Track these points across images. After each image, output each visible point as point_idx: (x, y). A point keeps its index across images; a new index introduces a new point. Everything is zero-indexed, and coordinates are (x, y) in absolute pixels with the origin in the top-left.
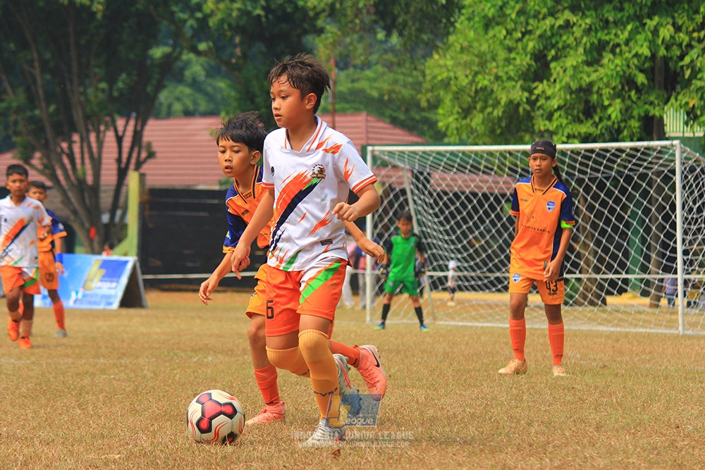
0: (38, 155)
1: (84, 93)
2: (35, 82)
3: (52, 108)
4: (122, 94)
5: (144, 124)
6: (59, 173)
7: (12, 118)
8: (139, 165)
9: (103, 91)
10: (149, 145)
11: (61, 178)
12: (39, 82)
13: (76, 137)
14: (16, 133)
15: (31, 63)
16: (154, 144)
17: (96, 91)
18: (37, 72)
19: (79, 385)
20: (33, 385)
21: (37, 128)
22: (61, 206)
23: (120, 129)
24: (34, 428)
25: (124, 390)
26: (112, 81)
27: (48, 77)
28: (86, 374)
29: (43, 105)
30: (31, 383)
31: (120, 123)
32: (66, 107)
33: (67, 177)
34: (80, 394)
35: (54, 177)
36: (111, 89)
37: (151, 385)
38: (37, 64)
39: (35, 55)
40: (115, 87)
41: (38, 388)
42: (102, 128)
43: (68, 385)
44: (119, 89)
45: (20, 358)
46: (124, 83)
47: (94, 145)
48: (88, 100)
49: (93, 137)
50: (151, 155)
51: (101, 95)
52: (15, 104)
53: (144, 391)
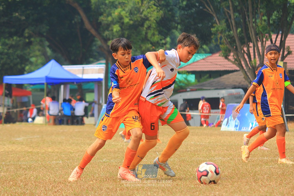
0: (232, 54)
1: (255, 22)
2: (230, 17)
3: (239, 30)
4: (274, 22)
5: (286, 37)
6: (243, 63)
7: (219, 36)
8: (283, 58)
9: (265, 20)
10: (289, 47)
11: (244, 65)
12: (232, 17)
13: (251, 45)
14: (221, 43)
15: (228, 7)
16: (291, 47)
17: (261, 21)
18: (231, 12)
19: (254, 171)
20: (231, 170)
21: (232, 41)
22: (244, 80)
23: (274, 40)
24: (232, 192)
25: (277, 173)
26: (269, 16)
27: (237, 14)
28: (258, 165)
29: (234, 28)
30: (230, 169)
31: (274, 37)
32: (246, 29)
33: (247, 65)
34: (255, 175)
35: (240, 65)
36: (269, 20)
37: (291, 171)
38: (231, 8)
39: (230, 3)
40: (271, 19)
41: (234, 172)
42: (264, 39)
43: (248, 171)
44: (273, 20)
45: (224, 157)
46: (276, 16)
47: (260, 48)
48: (257, 25)
49: (260, 44)
50: (289, 53)
51: (263, 23)
52: (220, 29)
53: (287, 174)
